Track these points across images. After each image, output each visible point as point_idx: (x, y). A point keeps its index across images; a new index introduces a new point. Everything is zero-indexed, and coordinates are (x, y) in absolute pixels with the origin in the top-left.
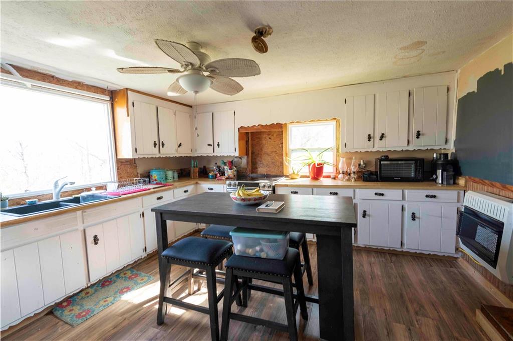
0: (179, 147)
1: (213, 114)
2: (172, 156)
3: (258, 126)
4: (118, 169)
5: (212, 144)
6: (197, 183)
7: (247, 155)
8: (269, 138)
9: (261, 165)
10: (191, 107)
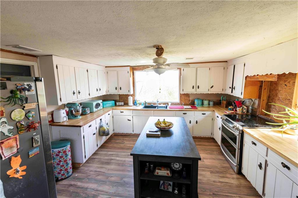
0: (211, 88)
1: (234, 66)
2: (205, 93)
3: (258, 75)
4: (180, 97)
5: (231, 87)
6: (214, 111)
7: (259, 98)
8: (286, 85)
9: (274, 109)
10: (227, 62)
